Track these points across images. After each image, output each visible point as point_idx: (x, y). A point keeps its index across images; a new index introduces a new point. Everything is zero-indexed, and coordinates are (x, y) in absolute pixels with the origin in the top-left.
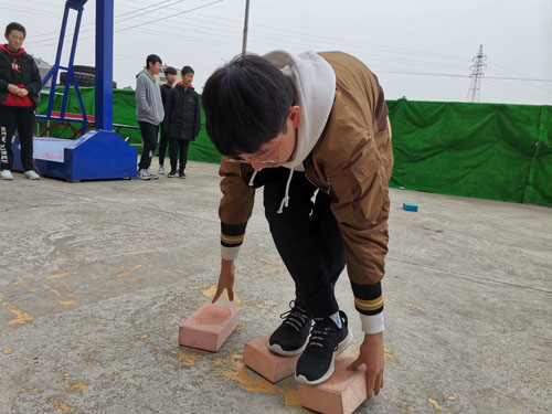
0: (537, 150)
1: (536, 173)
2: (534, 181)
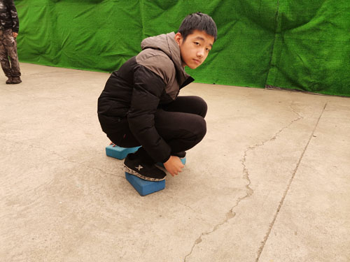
2: (277, 62)
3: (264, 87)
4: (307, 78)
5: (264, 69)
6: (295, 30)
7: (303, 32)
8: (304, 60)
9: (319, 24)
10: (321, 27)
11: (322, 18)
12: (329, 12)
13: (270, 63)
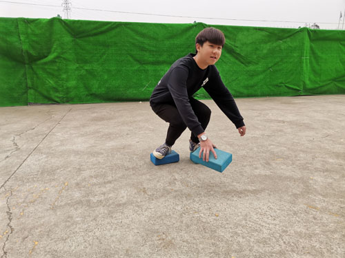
0: (26, 58)
1: (32, 79)
2: (33, 85)
3: (27, 105)
4: (57, 94)
5: (24, 91)
6: (39, 62)
7: (45, 63)
8: (51, 82)
9: (55, 58)
10: (57, 60)
11: (55, 54)
12: (59, 51)
13: (27, 86)
